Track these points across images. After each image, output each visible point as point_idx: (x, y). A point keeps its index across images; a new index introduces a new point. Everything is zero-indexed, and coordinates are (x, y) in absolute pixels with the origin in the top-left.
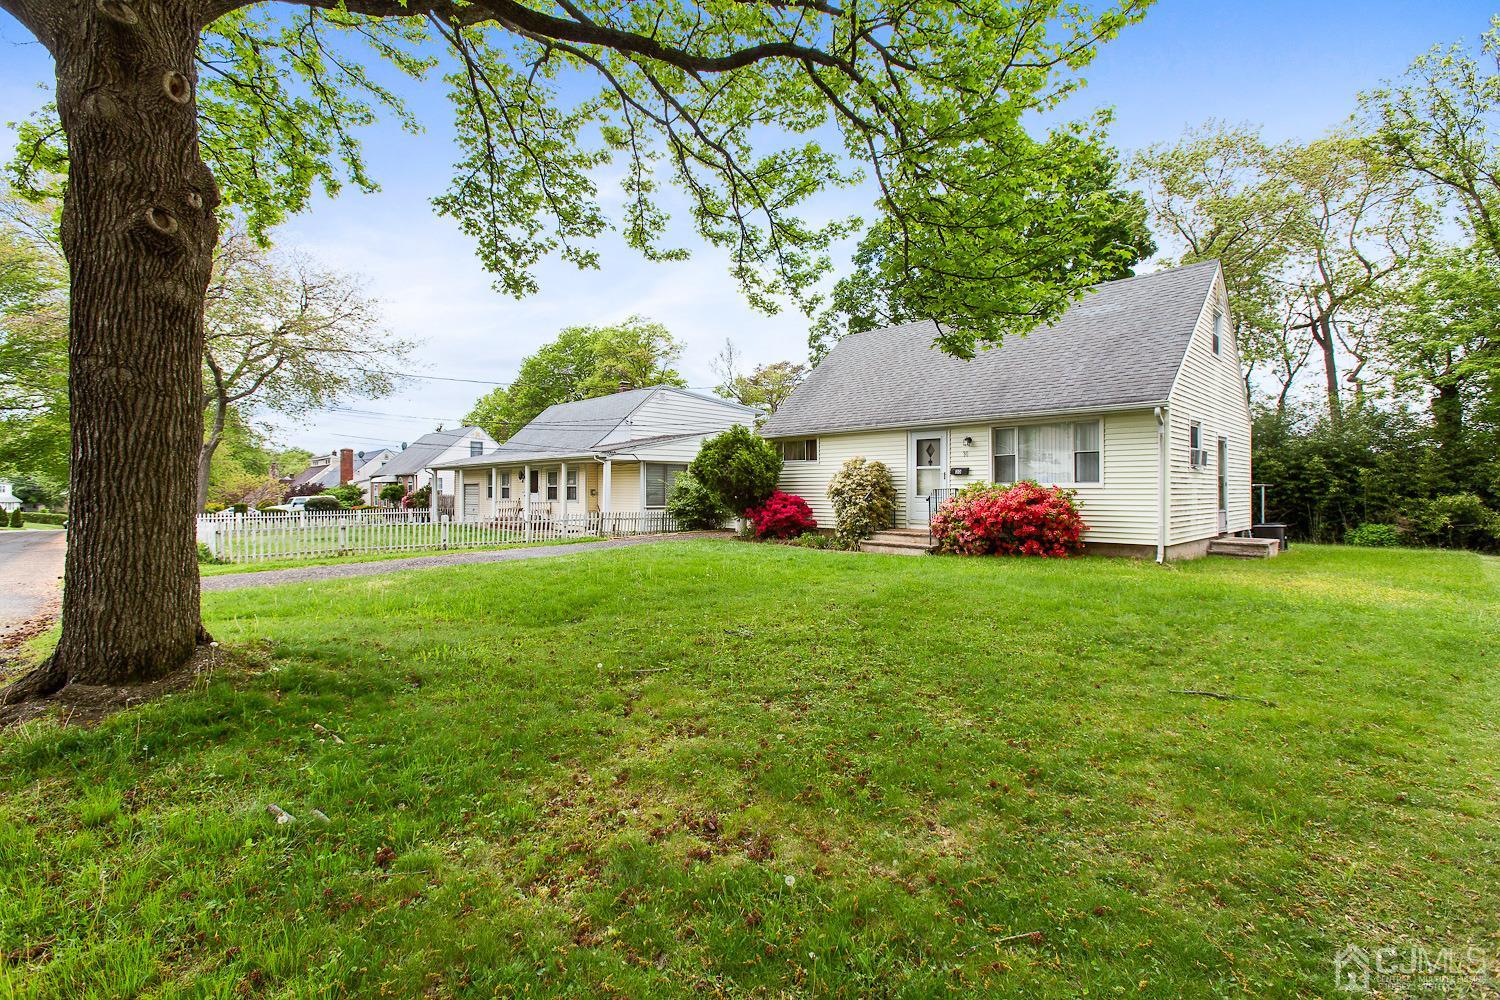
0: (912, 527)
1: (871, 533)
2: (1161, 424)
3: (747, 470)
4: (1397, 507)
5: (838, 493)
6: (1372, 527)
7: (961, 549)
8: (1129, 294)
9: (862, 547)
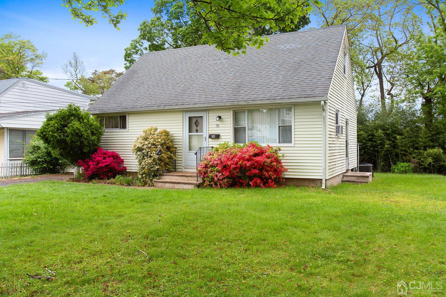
0: (186, 170)
1: (160, 175)
2: (324, 110)
3: (78, 134)
4: (411, 154)
5: (140, 150)
6: (402, 164)
7: (216, 184)
8: (303, 39)
9: (155, 184)
